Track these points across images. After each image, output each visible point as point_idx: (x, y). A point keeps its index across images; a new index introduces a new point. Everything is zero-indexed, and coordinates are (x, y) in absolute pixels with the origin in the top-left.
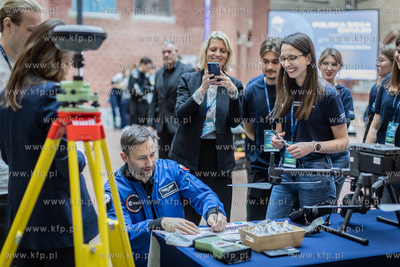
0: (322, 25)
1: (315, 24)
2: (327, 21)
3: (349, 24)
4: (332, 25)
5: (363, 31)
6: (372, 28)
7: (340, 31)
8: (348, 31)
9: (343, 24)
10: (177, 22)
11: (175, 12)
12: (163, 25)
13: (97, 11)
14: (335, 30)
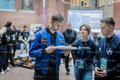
0: (85, 14)
1: (83, 14)
2: (86, 13)
3: (94, 14)
4: (88, 14)
5: (98, 17)
6: (101, 16)
7: (91, 16)
8: (93, 16)
9: (92, 14)
10: (36, 13)
11: (35, 10)
12: (31, 14)
13: (8, 9)
14: (89, 16)
